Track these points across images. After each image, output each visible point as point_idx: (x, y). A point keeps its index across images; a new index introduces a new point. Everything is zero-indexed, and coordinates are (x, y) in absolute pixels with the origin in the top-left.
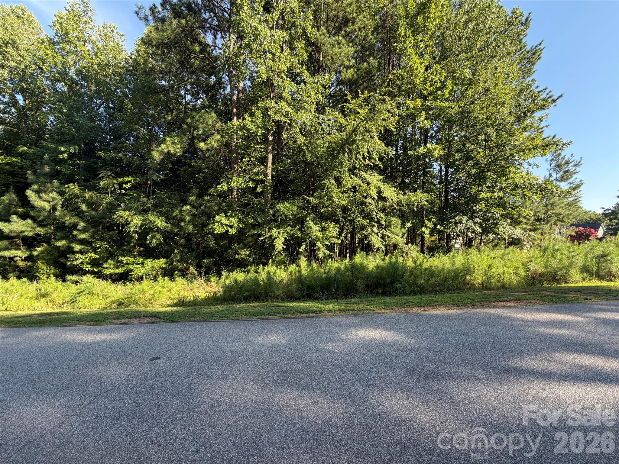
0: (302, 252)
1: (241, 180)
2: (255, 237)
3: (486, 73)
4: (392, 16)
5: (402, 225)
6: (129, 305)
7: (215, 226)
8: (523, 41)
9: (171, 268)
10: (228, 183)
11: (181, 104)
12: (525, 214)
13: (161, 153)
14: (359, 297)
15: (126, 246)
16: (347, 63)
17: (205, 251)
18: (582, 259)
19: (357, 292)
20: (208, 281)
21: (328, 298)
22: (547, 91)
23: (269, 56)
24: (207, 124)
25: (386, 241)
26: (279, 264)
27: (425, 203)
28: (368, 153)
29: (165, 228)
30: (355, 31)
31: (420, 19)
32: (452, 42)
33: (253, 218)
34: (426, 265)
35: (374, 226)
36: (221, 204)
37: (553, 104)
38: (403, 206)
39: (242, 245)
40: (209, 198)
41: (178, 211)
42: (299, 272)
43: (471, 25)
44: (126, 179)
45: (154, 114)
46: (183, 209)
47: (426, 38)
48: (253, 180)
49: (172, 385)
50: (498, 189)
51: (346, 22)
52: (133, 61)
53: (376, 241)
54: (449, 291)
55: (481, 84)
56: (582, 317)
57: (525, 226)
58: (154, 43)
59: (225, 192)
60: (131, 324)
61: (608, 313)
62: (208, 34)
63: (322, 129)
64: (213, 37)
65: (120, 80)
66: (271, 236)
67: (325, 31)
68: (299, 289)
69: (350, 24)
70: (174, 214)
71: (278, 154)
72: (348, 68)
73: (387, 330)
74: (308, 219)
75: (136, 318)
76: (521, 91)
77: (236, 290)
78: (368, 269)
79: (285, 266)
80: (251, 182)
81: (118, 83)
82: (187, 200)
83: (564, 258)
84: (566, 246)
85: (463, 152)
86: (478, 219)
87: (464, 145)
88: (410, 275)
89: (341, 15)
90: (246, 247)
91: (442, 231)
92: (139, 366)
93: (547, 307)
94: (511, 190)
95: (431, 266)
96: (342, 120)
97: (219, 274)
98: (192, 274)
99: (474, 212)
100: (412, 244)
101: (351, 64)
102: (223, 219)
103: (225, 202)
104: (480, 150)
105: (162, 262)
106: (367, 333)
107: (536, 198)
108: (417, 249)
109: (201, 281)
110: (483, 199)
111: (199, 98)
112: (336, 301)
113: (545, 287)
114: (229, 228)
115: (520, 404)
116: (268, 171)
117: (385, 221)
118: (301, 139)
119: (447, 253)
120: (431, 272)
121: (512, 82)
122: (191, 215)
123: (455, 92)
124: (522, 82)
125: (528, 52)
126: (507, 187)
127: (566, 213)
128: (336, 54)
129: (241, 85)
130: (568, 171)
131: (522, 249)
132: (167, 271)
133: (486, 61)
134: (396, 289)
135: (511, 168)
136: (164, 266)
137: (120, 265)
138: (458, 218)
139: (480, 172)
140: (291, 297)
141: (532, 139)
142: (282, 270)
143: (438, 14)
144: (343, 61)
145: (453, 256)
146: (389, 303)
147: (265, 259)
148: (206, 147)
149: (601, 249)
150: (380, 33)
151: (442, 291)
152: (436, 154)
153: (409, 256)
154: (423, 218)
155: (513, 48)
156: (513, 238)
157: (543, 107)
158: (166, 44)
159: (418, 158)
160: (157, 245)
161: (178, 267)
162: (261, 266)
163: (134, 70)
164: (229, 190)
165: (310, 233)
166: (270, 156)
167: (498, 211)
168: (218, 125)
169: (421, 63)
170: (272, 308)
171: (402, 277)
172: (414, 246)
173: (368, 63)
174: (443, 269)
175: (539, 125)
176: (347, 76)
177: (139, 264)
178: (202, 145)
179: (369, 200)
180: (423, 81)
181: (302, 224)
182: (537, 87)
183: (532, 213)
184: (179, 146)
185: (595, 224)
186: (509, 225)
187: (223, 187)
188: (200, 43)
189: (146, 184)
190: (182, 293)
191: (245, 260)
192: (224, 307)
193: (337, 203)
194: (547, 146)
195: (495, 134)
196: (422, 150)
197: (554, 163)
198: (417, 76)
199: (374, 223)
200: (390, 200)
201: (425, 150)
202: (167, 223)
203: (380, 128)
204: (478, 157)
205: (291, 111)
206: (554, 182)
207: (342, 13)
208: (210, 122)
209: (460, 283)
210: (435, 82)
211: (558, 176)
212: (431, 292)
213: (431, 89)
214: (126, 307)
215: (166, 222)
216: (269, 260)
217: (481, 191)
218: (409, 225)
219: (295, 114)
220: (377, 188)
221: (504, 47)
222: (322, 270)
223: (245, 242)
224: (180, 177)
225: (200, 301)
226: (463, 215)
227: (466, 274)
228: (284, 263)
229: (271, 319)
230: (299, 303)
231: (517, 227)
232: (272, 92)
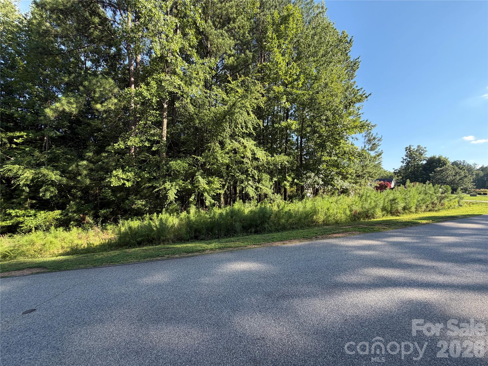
0: (192, 202)
1: (137, 140)
2: (151, 189)
3: (326, 73)
4: (263, 22)
5: (270, 179)
6: (15, 257)
7: (112, 180)
8: (349, 54)
9: (67, 219)
10: (125, 142)
11: (81, 69)
12: (350, 172)
13: (55, 110)
14: (237, 236)
15: (16, 198)
16: (229, 52)
17: (102, 202)
18: (382, 202)
19: (236, 232)
20: (104, 229)
21: (212, 238)
22: (363, 90)
23: (163, 36)
24: (104, 88)
25: (258, 191)
26: (171, 212)
27: (287, 163)
28: (245, 124)
29: (60, 181)
30: (235, 28)
31: (282, 27)
32: (304, 47)
33: (149, 173)
34: (286, 209)
35: (250, 180)
36: (118, 160)
37: (366, 99)
38: (271, 165)
39: (138, 197)
40: (106, 154)
41: (74, 166)
42: (188, 218)
43: (316, 38)
44: (18, 134)
45: (49, 74)
46: (79, 164)
47: (287, 42)
48: (149, 140)
49: (41, 337)
50: (334, 155)
51: (229, 20)
52: (28, 21)
53: (251, 192)
54: (302, 227)
55: (323, 80)
56: (381, 241)
57: (350, 180)
58: (48, 7)
59: (123, 149)
60: (11, 277)
61: (396, 238)
62: (108, 9)
63: (209, 101)
64: (112, 12)
65: (12, 38)
66: (165, 188)
67: (211, 24)
68: (188, 233)
69: (232, 22)
70: (70, 169)
71: (173, 120)
72: (230, 56)
73: (254, 262)
74: (197, 174)
75: (19, 270)
76: (348, 88)
77: (130, 236)
78: (244, 213)
79: (178, 214)
80: (147, 142)
81: (10, 41)
82: (84, 156)
83: (373, 201)
84: (373, 194)
85: (312, 127)
86: (321, 175)
87: (312, 122)
88: (275, 218)
89: (224, 14)
90: (141, 198)
91: (298, 184)
92: (8, 322)
93: (362, 236)
94: (342, 156)
95: (290, 210)
96: (224, 96)
97: (116, 222)
98: (88, 223)
99: (319, 170)
100: (277, 194)
101: (232, 53)
102: (119, 173)
103: (123, 159)
104: (323, 126)
105: (57, 213)
106: (238, 266)
107: (357, 161)
108: (281, 197)
109: (98, 229)
110: (324, 161)
111: (100, 66)
112: (218, 240)
113: (362, 222)
114: (125, 182)
115: (342, 311)
116: (163, 133)
117: (258, 176)
118: (191, 109)
119: (302, 200)
120: (289, 214)
121: (341, 81)
122: (89, 170)
123: (306, 84)
124: (348, 83)
125: (351, 62)
126: (339, 153)
127: (374, 172)
128: (220, 44)
129: (139, 58)
130: (375, 143)
131: (348, 196)
132: (62, 221)
133: (326, 64)
134: (265, 228)
135: (341, 141)
136: (59, 217)
137: (7, 218)
138: (308, 174)
139: (323, 142)
140: (180, 239)
141: (354, 121)
142: (175, 217)
143: (295, 26)
144: (226, 50)
145: (305, 202)
146: (259, 239)
147: (160, 208)
148: (103, 109)
149: (392, 195)
150: (255, 33)
151: (297, 228)
152: (293, 127)
153: (275, 202)
154: (285, 174)
155: (342, 58)
156: (343, 188)
157: (359, 101)
158: (61, 10)
159: (282, 130)
160: (51, 197)
161: (74, 217)
162: (155, 214)
163: (28, 31)
164: (126, 148)
165: (199, 186)
166: (165, 121)
167: (334, 170)
168: (116, 90)
169: (283, 60)
170: (162, 250)
171: (269, 219)
172: (279, 195)
173: (245, 54)
174: (298, 212)
175: (358, 112)
176: (229, 62)
177: (31, 216)
178: (98, 106)
179: (245, 160)
180: (285, 73)
181: (193, 178)
182: (357, 87)
183: (354, 171)
184: (74, 106)
185: (389, 179)
186: (341, 180)
187: (120, 145)
188: (99, 16)
189: (42, 139)
190: (76, 242)
191: (142, 209)
192: (117, 252)
193: (221, 161)
194: (362, 126)
195: (332, 116)
196: (284, 124)
197: (367, 138)
198: (280, 69)
199: (249, 178)
200: (261, 160)
201: (286, 124)
202: (63, 177)
203: (253, 104)
204: (321, 131)
205: (183, 85)
206: (367, 151)
207: (225, 12)
208: (107, 87)
209: (309, 221)
210: (293, 75)
211: (370, 147)
212: (289, 229)
213: (290, 80)
214: (11, 258)
215: (60, 176)
216: (162, 209)
217: (323, 155)
218: (275, 179)
219: (186, 88)
220: (251, 151)
221: (337, 56)
222: (208, 216)
223: (142, 194)
224: (79, 134)
225: (94, 249)
226: (312, 172)
227: (313, 215)
228: (177, 210)
229: (159, 260)
230: (187, 244)
231: (346, 181)
232: (167, 67)
